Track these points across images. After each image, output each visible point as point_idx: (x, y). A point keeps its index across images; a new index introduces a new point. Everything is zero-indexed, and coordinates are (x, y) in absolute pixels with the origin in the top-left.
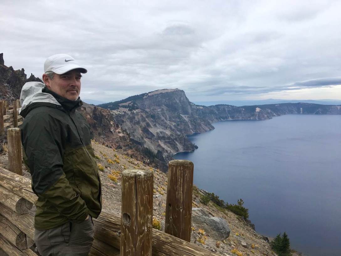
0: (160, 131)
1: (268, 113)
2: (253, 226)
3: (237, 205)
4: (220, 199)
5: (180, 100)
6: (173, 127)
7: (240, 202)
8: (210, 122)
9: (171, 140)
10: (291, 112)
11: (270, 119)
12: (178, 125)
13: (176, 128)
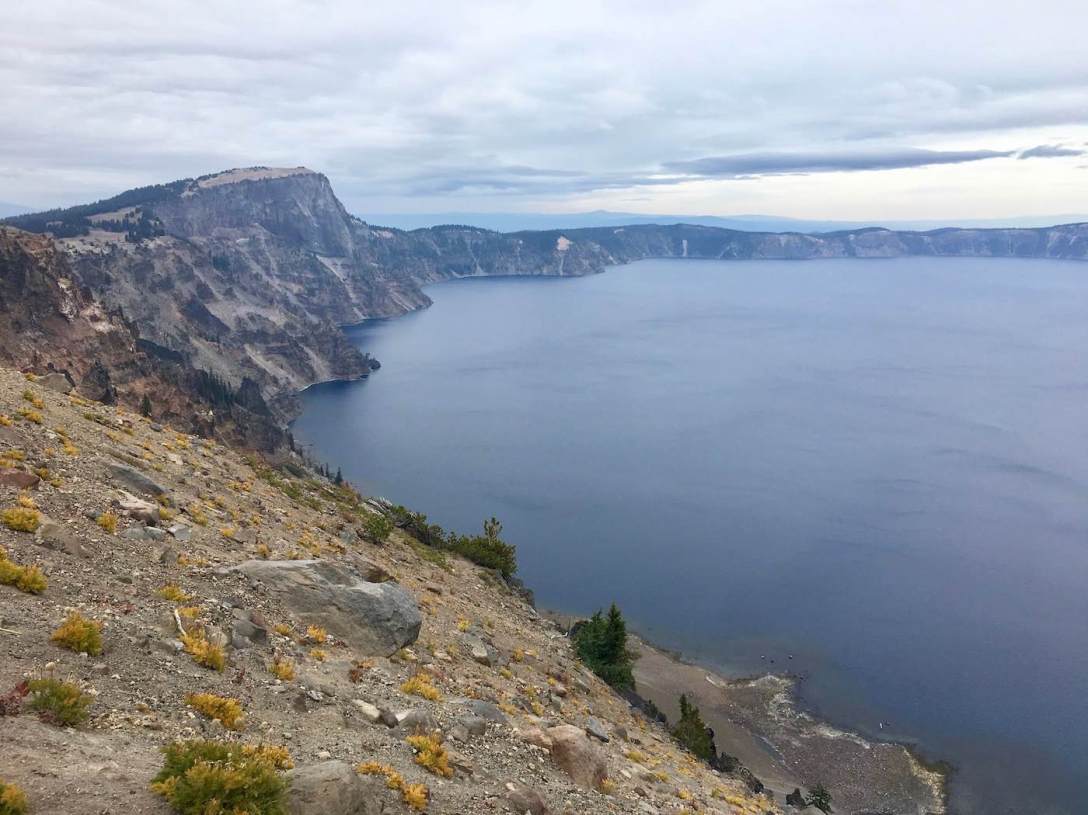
0: (248, 314)
1: (592, 255)
2: (527, 597)
3: (483, 535)
4: (429, 523)
5: (315, 207)
6: (293, 301)
7: (491, 528)
8: (418, 281)
9: (286, 344)
10: (656, 252)
11: (597, 272)
12: (311, 292)
13: (301, 302)
